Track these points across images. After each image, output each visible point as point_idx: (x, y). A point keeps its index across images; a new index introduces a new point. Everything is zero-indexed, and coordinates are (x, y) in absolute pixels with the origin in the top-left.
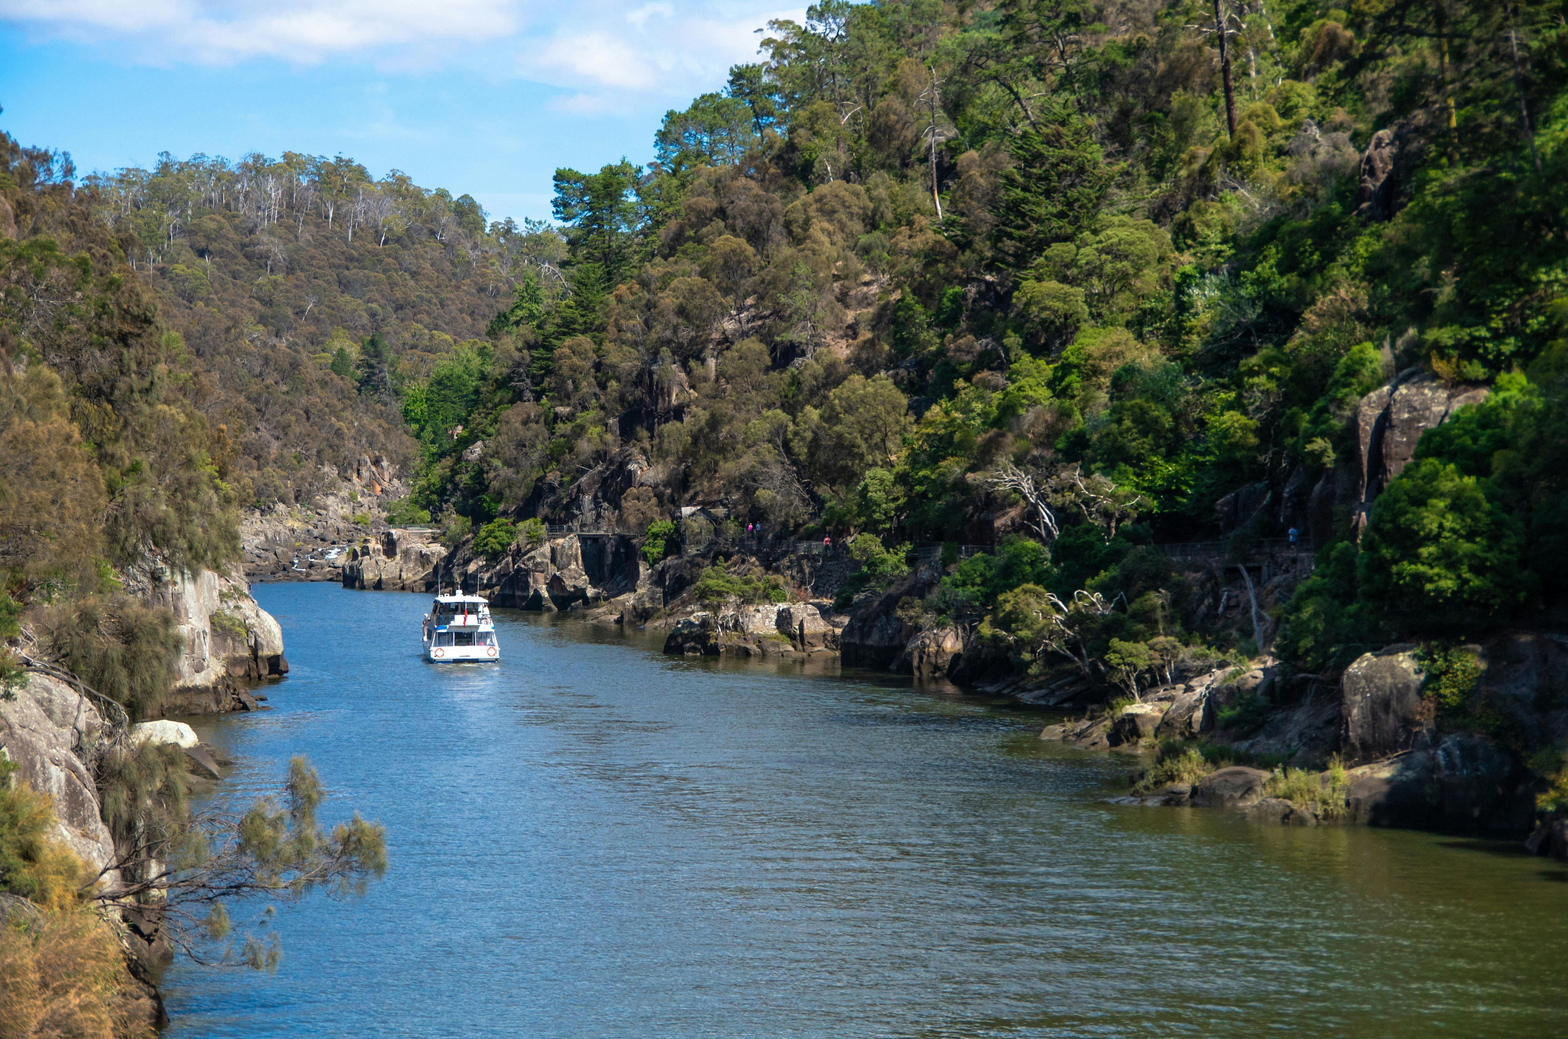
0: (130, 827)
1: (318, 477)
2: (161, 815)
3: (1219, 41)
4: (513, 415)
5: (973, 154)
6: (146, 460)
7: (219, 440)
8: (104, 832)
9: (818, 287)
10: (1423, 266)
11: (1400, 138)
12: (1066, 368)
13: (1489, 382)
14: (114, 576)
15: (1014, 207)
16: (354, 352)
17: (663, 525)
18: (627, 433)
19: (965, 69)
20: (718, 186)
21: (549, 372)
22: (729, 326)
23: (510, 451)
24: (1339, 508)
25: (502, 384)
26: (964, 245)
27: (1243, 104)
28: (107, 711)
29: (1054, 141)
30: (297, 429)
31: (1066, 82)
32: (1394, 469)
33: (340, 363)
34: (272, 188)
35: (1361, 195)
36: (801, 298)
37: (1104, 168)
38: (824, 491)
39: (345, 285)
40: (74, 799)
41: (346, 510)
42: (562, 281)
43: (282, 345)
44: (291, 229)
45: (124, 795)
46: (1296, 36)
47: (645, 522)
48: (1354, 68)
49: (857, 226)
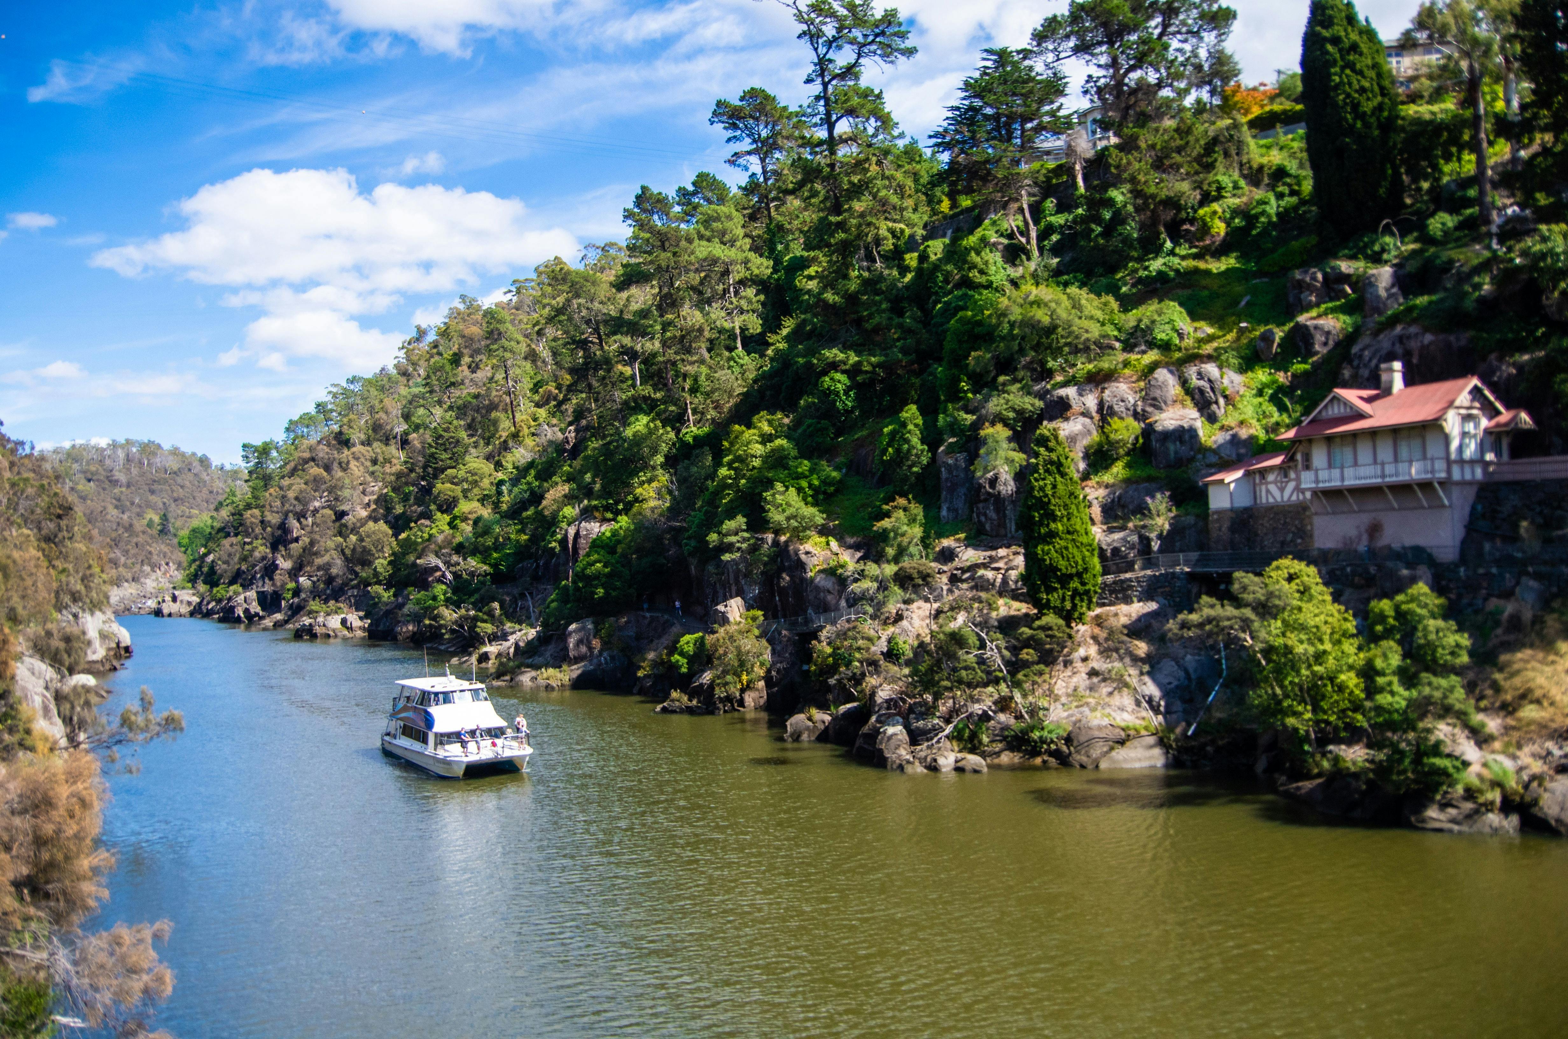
0: (71, 719)
1: (141, 571)
2: (86, 714)
3: (509, 393)
4: (226, 542)
5: (415, 435)
6: (70, 567)
7: (100, 558)
8: (59, 722)
9: (354, 488)
10: (588, 477)
11: (577, 431)
12: (455, 518)
13: (614, 520)
14: (56, 615)
15: (432, 455)
16: (156, 519)
17: (292, 585)
18: (274, 548)
19: (410, 403)
20: (311, 449)
21: (241, 525)
22: (317, 504)
23: (225, 558)
24: (562, 568)
25: (220, 530)
26: (411, 470)
27: (518, 416)
28: (59, 671)
29: (446, 430)
30: (132, 552)
31: (451, 408)
32: (582, 553)
33: (150, 524)
34: (121, 454)
35: (565, 450)
36: (346, 493)
37: (467, 440)
38: (358, 569)
39: (152, 492)
40: (46, 710)
41: (155, 584)
42: (246, 488)
43: (125, 517)
44: (129, 470)
45: (68, 706)
46: (537, 392)
47: (284, 584)
48: (560, 404)
49: (368, 464)
